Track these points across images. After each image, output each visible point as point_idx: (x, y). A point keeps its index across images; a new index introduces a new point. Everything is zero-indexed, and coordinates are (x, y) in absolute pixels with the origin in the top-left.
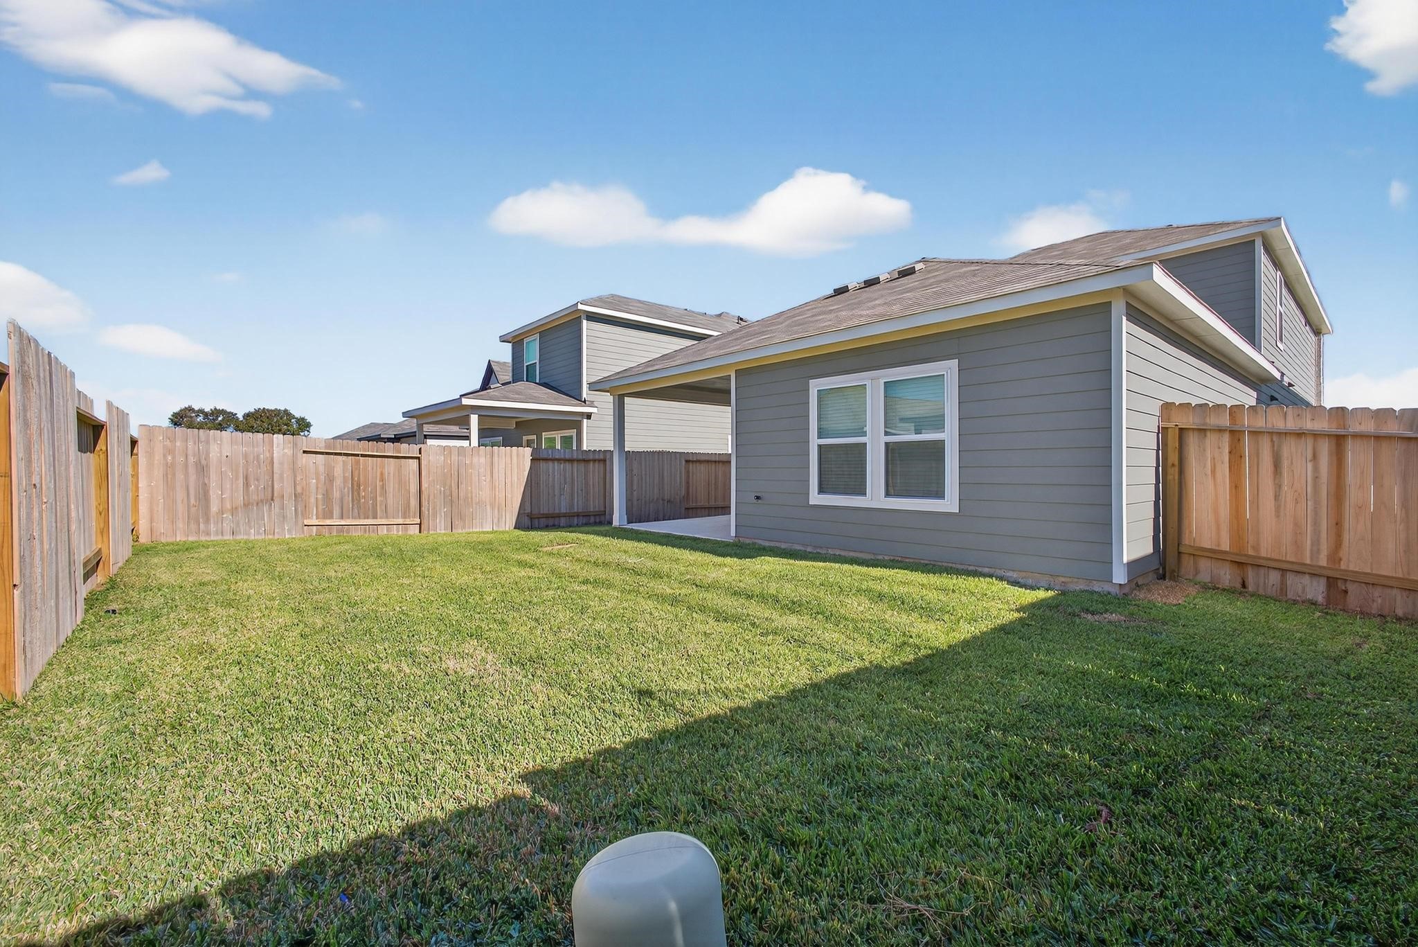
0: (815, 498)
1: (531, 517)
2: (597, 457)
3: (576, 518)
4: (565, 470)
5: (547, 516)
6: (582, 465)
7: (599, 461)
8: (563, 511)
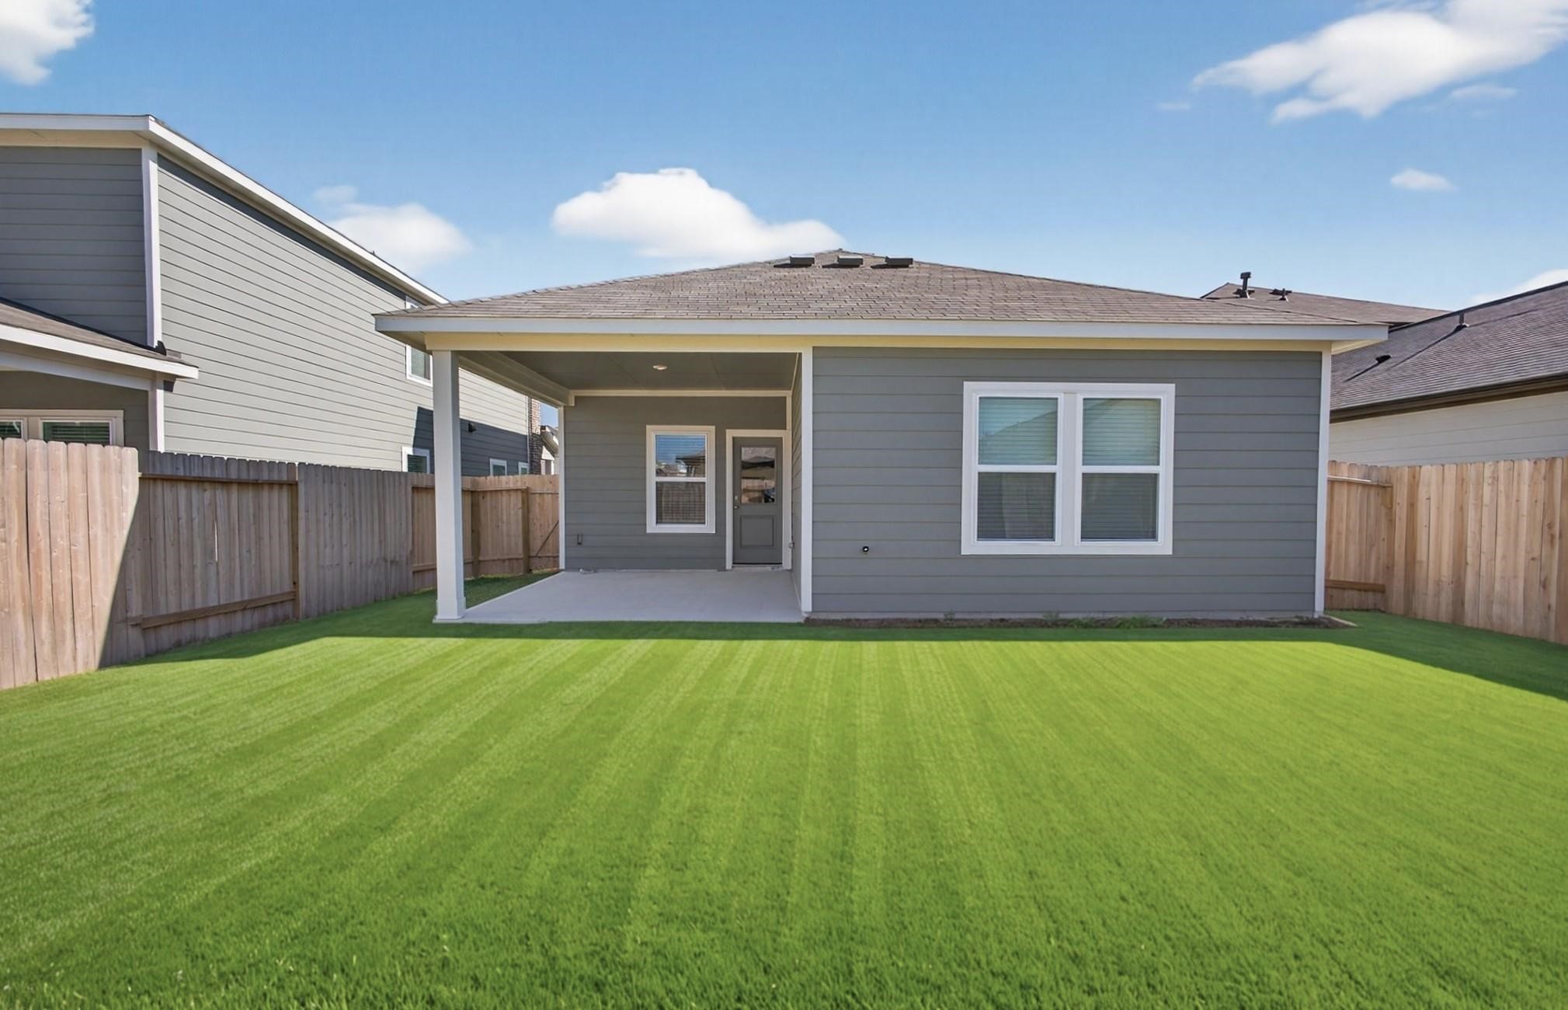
0: (971, 544)
1: (145, 626)
2: (275, 477)
3: (239, 616)
4: (213, 504)
5: (181, 618)
6: (249, 495)
7: (281, 484)
8: (213, 603)
